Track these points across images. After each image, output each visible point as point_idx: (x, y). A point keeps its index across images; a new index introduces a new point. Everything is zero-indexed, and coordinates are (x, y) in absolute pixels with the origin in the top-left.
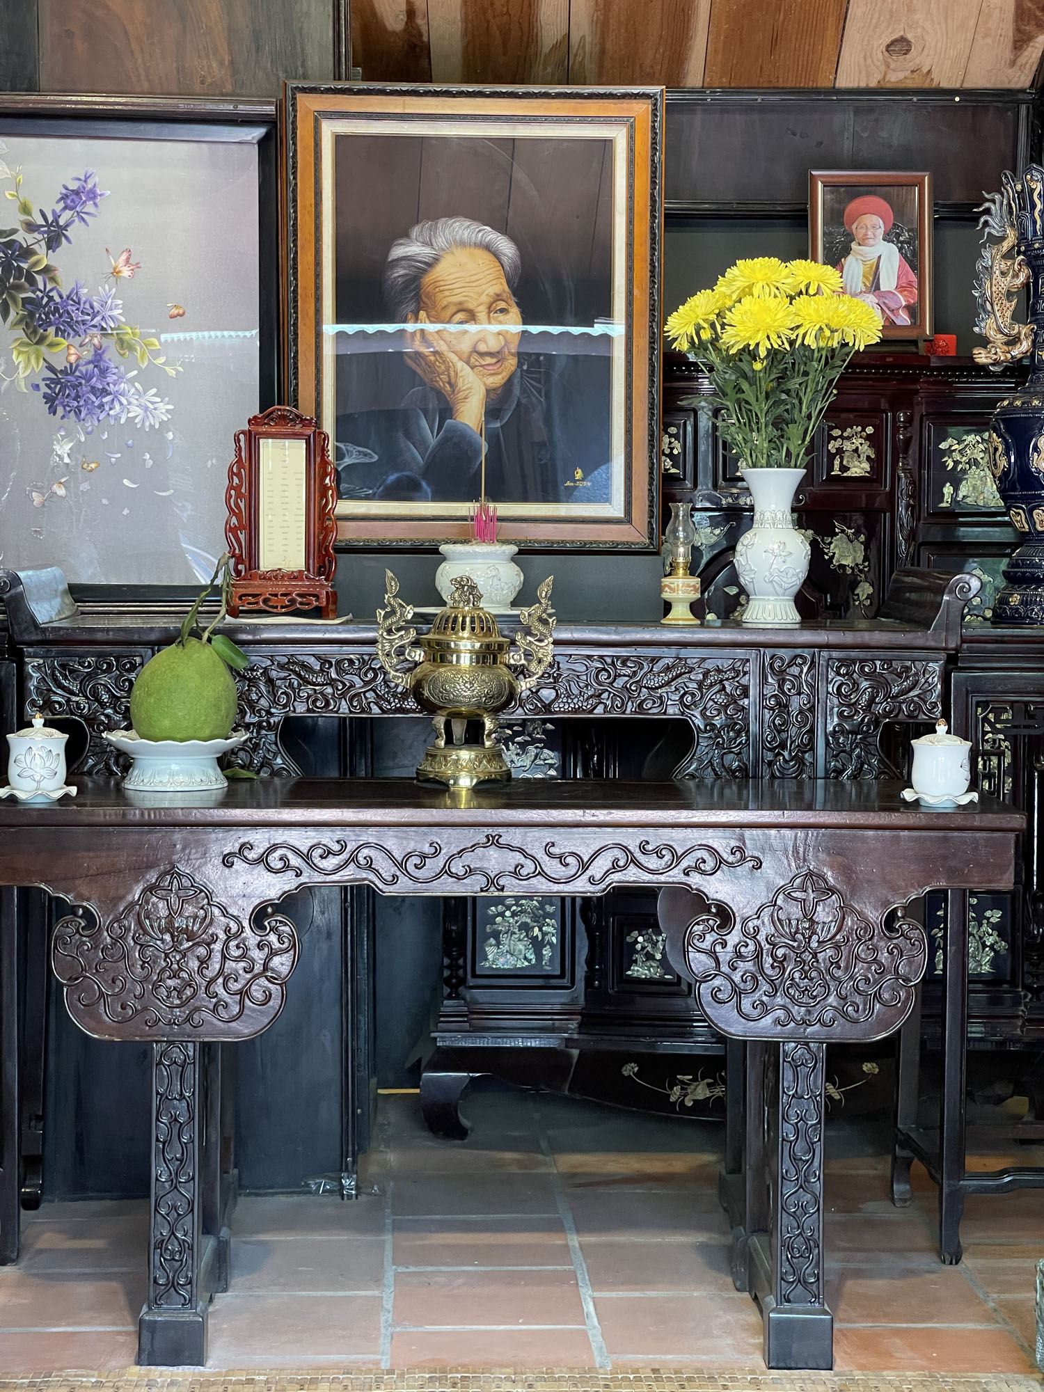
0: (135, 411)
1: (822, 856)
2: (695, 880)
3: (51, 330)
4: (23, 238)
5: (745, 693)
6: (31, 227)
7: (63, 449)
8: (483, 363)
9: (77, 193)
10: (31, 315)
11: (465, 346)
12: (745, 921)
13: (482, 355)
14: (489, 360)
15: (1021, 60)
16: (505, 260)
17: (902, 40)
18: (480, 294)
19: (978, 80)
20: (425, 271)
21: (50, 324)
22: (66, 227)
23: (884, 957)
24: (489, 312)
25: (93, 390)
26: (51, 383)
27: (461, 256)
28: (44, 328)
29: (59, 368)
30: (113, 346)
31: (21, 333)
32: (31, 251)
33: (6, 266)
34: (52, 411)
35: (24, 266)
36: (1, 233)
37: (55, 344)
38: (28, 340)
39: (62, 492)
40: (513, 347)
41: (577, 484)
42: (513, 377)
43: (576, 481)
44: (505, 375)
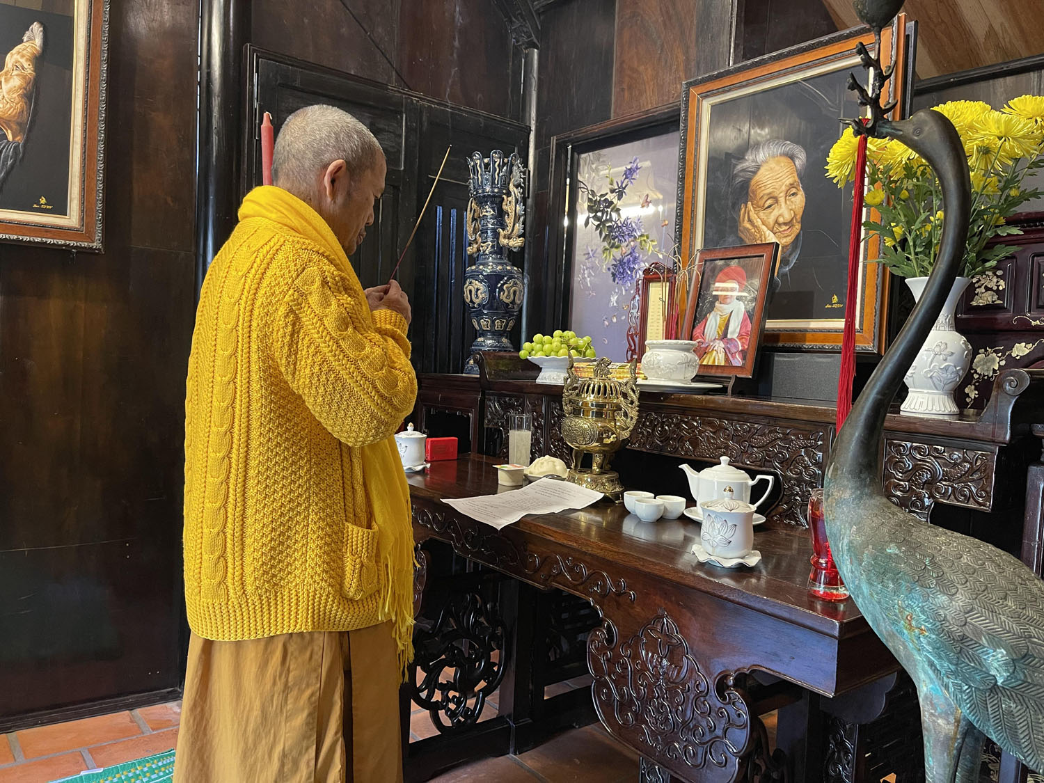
3: (616, 240)
4: (610, 197)
6: (612, 191)
7: (614, 299)
8: (781, 230)
9: (630, 170)
10: (610, 234)
11: (771, 221)
13: (780, 225)
14: (784, 228)
16: (797, 163)
18: (781, 186)
20: (751, 177)
21: (617, 237)
22: (625, 188)
24: (786, 197)
25: (629, 268)
26: (614, 266)
27: (772, 164)
28: (614, 239)
29: (618, 259)
30: (638, 245)
31: (605, 244)
32: (612, 203)
33: (603, 212)
34: (614, 280)
35: (609, 210)
36: (602, 196)
37: (617, 247)
38: (607, 247)
39: (615, 320)
40: (799, 217)
41: (834, 306)
42: (797, 236)
43: (832, 304)
44: (793, 236)
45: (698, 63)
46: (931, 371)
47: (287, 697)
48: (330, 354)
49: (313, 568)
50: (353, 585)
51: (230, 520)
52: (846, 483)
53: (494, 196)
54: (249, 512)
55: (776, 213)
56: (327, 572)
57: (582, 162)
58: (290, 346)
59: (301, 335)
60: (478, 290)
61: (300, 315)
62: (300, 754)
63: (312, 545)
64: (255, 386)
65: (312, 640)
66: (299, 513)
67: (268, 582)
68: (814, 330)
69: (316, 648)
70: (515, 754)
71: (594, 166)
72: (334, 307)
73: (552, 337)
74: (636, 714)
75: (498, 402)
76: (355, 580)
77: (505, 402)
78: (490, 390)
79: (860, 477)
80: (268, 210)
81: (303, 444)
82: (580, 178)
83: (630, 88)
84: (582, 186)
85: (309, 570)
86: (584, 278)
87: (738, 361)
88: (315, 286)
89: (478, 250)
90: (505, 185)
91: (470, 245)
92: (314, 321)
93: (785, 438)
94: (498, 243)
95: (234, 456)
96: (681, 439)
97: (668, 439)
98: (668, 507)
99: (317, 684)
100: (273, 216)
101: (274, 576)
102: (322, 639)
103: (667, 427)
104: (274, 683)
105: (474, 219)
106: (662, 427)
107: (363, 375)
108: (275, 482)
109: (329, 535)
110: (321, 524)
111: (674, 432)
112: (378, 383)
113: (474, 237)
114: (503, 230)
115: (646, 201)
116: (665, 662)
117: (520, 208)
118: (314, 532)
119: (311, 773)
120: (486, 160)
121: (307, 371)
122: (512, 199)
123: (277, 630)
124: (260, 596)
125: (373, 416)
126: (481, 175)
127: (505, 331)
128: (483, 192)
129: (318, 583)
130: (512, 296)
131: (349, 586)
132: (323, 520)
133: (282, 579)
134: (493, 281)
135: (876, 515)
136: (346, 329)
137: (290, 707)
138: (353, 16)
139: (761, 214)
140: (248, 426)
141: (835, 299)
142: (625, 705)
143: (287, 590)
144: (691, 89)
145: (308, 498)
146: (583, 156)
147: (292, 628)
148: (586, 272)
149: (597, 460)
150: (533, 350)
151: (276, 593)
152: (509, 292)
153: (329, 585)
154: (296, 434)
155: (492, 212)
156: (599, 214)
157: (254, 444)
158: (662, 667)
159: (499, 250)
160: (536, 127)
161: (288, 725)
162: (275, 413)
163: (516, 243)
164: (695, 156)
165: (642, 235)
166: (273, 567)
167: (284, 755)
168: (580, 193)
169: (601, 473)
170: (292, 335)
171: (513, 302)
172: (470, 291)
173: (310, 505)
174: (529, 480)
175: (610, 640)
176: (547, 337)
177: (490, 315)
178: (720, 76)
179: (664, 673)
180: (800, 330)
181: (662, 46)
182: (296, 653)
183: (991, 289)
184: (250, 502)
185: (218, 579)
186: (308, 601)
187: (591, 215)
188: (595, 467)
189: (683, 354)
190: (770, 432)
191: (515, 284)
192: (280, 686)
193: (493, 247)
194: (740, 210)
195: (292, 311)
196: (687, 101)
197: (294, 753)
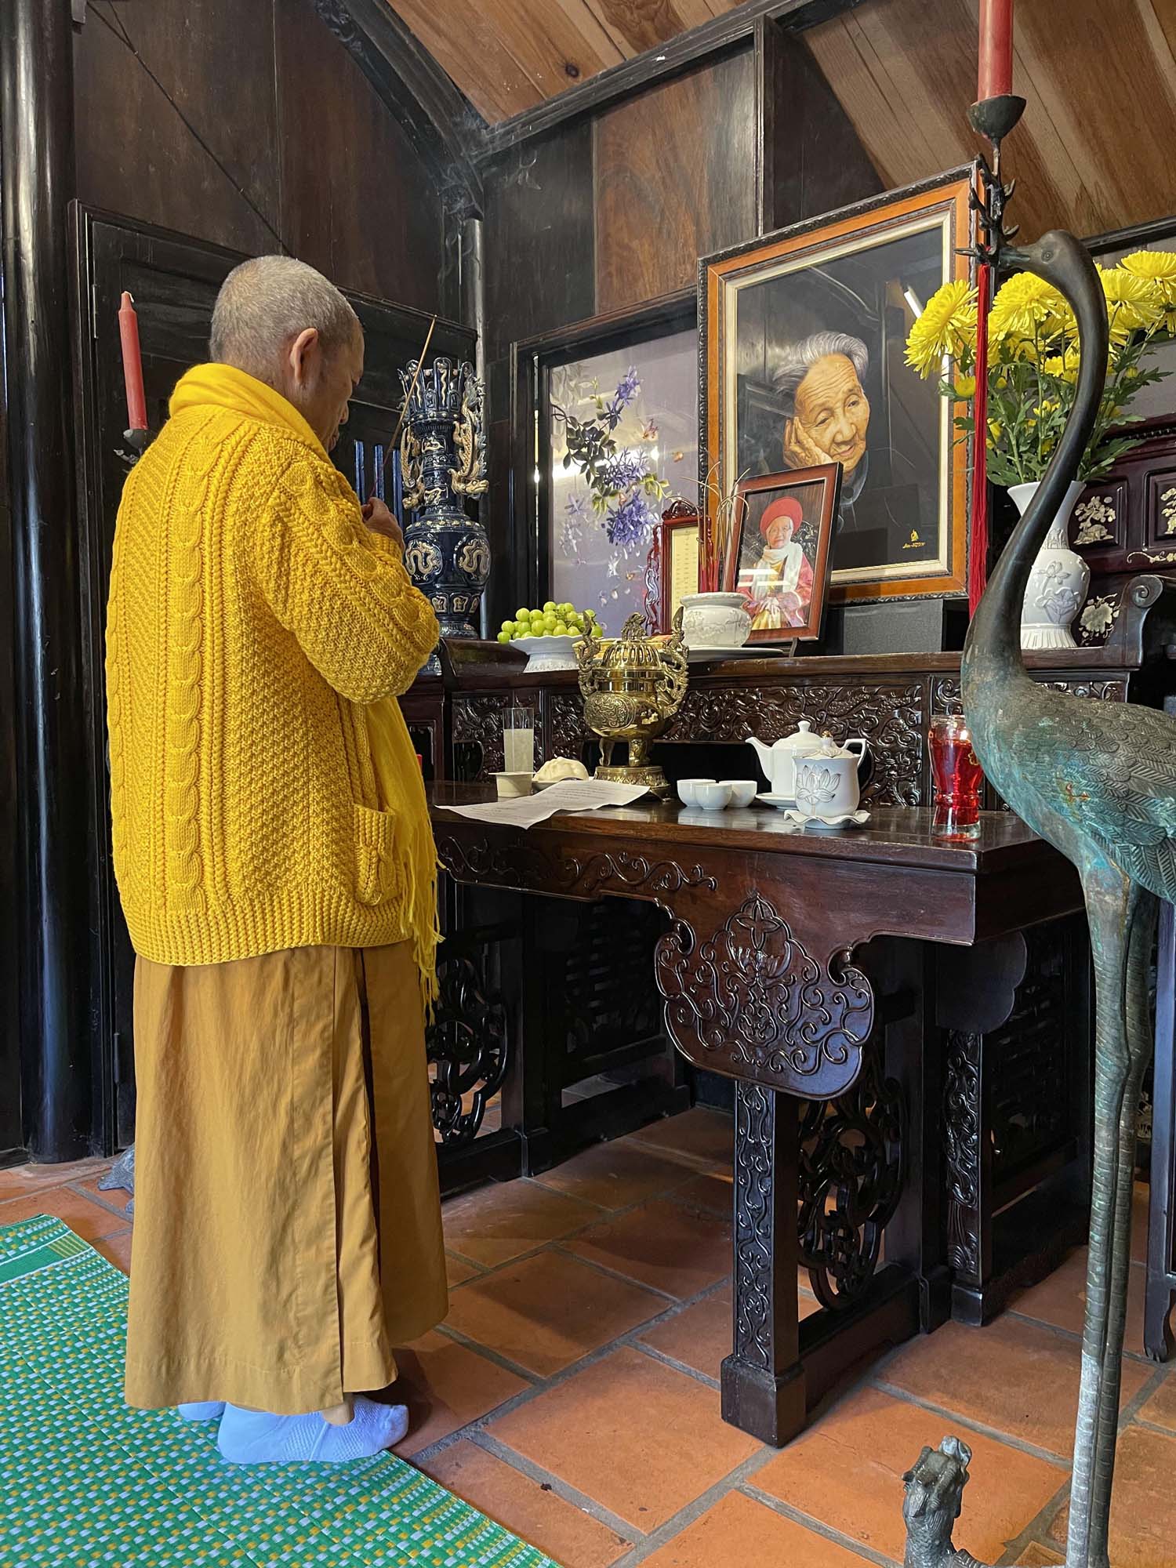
3: (610, 485)
4: (598, 425)
6: (602, 417)
7: (613, 566)
8: (840, 451)
9: (625, 385)
10: (601, 476)
11: (826, 440)
13: (839, 444)
14: (844, 448)
16: (856, 361)
18: (837, 393)
20: (797, 384)
21: (612, 480)
22: (619, 412)
24: (844, 407)
25: (631, 523)
26: (611, 521)
27: (824, 364)
28: (608, 484)
29: (615, 510)
30: (643, 490)
31: (596, 491)
32: (601, 433)
33: (588, 446)
34: (611, 541)
35: (598, 443)
36: (586, 424)
37: (613, 494)
38: (599, 494)
39: (615, 596)
40: (863, 433)
41: (914, 545)
42: (862, 459)
43: (911, 543)
44: (856, 458)
45: (714, 235)
46: (1044, 598)
47: (293, 1032)
48: (334, 574)
49: (319, 862)
50: (370, 885)
51: (204, 802)
52: (988, 664)
53: (441, 423)
54: (231, 790)
55: (832, 429)
56: (337, 866)
57: (554, 378)
58: (280, 563)
59: (293, 550)
60: (426, 555)
61: (290, 524)
62: (313, 1106)
63: (315, 831)
64: (232, 621)
65: (319, 958)
66: (296, 791)
67: (261, 881)
68: (890, 578)
69: (325, 969)
70: (530, 1176)
71: (572, 384)
72: (333, 512)
73: (541, 609)
74: (725, 1030)
75: (472, 705)
76: (372, 878)
77: (482, 704)
78: (460, 690)
79: (1002, 656)
80: (221, 394)
81: (296, 699)
82: (553, 401)
83: (620, 271)
84: (558, 412)
85: (315, 865)
86: (568, 541)
87: (798, 621)
88: (307, 487)
89: (421, 500)
90: (456, 407)
91: (406, 495)
92: (310, 531)
93: (874, 699)
94: (450, 489)
95: (206, 717)
96: (737, 720)
97: (718, 723)
98: (737, 792)
99: (329, 1015)
100: (229, 401)
101: (268, 873)
102: (332, 957)
103: (716, 708)
104: (276, 1014)
105: (411, 458)
106: (710, 708)
107: (377, 603)
108: (264, 749)
109: (336, 820)
110: (326, 804)
111: (726, 712)
112: (395, 612)
113: (413, 483)
114: (457, 471)
115: (651, 428)
116: (761, 956)
117: (480, 439)
118: (317, 815)
119: (328, 1131)
120: (427, 372)
121: (305, 597)
122: (467, 426)
123: (276, 944)
124: (252, 901)
125: (391, 657)
126: (422, 393)
127: (466, 614)
128: (425, 417)
129: (327, 881)
130: (475, 561)
131: (364, 886)
132: (328, 800)
133: (278, 877)
134: (448, 541)
135: (1023, 694)
136: (351, 542)
137: (296, 1045)
138: (218, 163)
139: (813, 433)
140: (224, 676)
141: (915, 536)
142: (709, 1023)
143: (286, 893)
144: (709, 268)
145: (306, 770)
146: (556, 370)
147: (296, 940)
148: (570, 532)
149: (635, 747)
150: (515, 631)
151: (272, 896)
152: (471, 556)
153: (341, 883)
154: (286, 686)
155: (440, 446)
156: (584, 450)
157: (233, 699)
158: (757, 961)
159: (452, 499)
160: (485, 331)
161: (296, 1068)
162: (259, 657)
163: (477, 487)
164: (720, 359)
165: (647, 476)
166: (266, 861)
167: (293, 1108)
168: (555, 422)
169: (641, 765)
170: (282, 550)
171: (477, 571)
172: (416, 558)
173: (309, 780)
174: (536, 788)
175: (686, 945)
176: (535, 612)
177: (446, 591)
178: (750, 249)
179: (761, 968)
180: (873, 580)
181: (662, 212)
182: (301, 976)
183: (1098, 522)
184: (231, 777)
185: (192, 882)
186: (315, 905)
187: (573, 452)
188: (632, 758)
189: (732, 610)
190: (854, 694)
191: (479, 545)
192: (282, 1018)
193: (443, 494)
194: (784, 428)
195: (279, 519)
196: (705, 284)
197: (306, 1106)
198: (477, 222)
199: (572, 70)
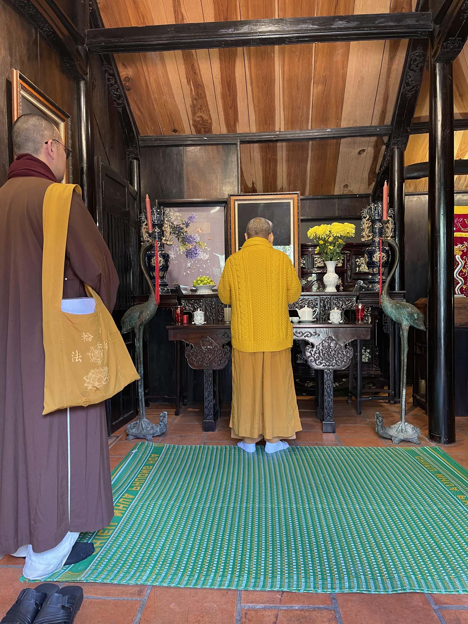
0: (202, 257)
1: (332, 333)
2: (307, 338)
3: (187, 243)
4: (182, 226)
5: (317, 304)
6: (183, 224)
7: (189, 265)
10: (183, 240)
12: (317, 346)
15: (370, 188)
17: (346, 185)
19: (362, 192)
22: (189, 224)
23: (344, 353)
25: (194, 253)
26: (187, 253)
28: (185, 242)
29: (188, 250)
31: (181, 243)
34: (187, 258)
35: (182, 231)
37: (187, 245)
39: (189, 272)
53: (160, 224)
83: (193, 188)
90: (163, 220)
113: (147, 239)
114: (164, 238)
120: (158, 210)
126: (156, 215)
144: (231, 197)
146: (167, 208)
155: (159, 231)
156: (177, 232)
163: (171, 243)
187: (172, 232)
196: (230, 201)
198: (135, 161)
199: (175, 131)
